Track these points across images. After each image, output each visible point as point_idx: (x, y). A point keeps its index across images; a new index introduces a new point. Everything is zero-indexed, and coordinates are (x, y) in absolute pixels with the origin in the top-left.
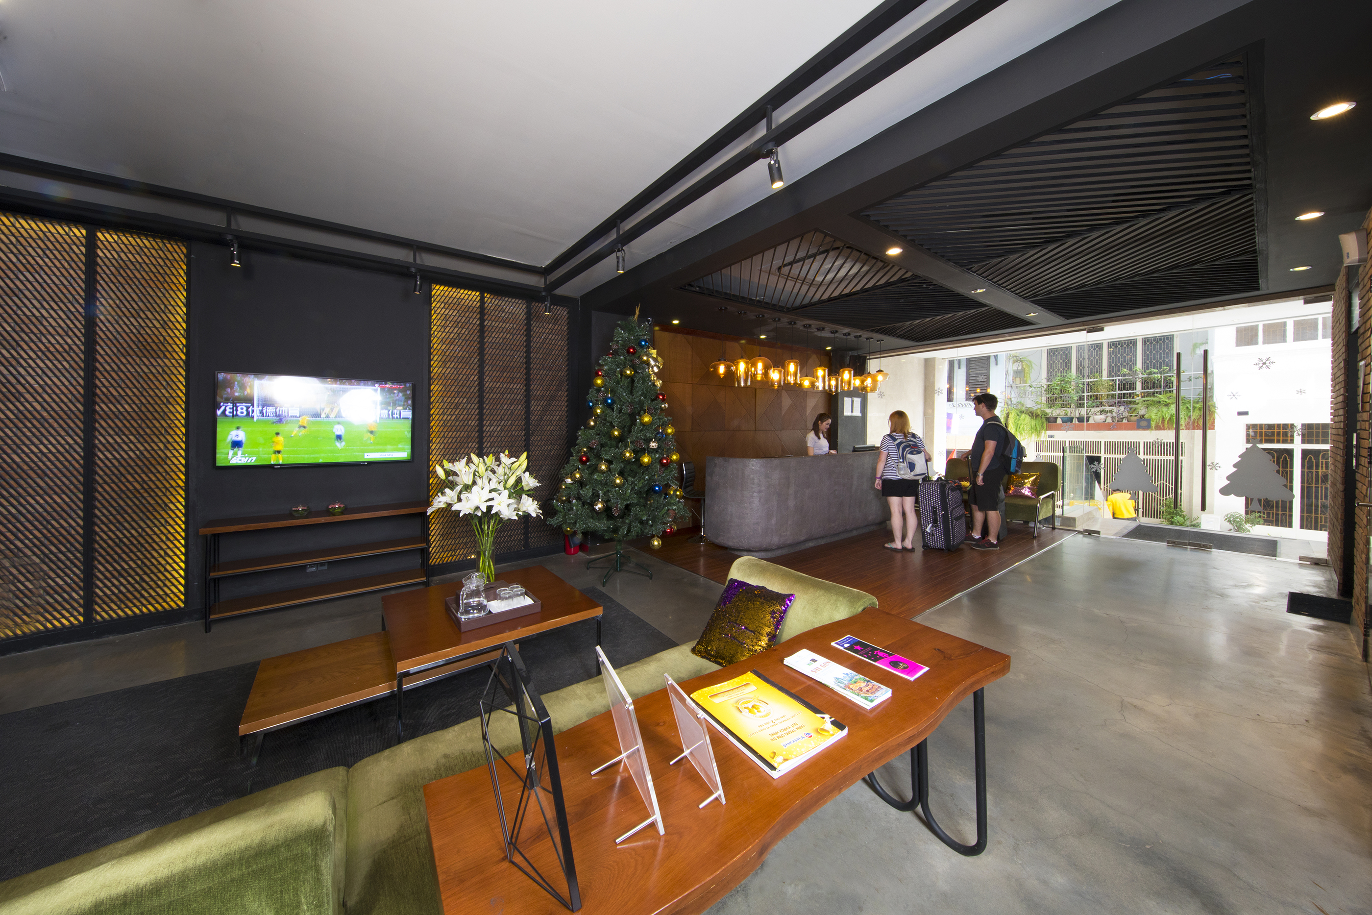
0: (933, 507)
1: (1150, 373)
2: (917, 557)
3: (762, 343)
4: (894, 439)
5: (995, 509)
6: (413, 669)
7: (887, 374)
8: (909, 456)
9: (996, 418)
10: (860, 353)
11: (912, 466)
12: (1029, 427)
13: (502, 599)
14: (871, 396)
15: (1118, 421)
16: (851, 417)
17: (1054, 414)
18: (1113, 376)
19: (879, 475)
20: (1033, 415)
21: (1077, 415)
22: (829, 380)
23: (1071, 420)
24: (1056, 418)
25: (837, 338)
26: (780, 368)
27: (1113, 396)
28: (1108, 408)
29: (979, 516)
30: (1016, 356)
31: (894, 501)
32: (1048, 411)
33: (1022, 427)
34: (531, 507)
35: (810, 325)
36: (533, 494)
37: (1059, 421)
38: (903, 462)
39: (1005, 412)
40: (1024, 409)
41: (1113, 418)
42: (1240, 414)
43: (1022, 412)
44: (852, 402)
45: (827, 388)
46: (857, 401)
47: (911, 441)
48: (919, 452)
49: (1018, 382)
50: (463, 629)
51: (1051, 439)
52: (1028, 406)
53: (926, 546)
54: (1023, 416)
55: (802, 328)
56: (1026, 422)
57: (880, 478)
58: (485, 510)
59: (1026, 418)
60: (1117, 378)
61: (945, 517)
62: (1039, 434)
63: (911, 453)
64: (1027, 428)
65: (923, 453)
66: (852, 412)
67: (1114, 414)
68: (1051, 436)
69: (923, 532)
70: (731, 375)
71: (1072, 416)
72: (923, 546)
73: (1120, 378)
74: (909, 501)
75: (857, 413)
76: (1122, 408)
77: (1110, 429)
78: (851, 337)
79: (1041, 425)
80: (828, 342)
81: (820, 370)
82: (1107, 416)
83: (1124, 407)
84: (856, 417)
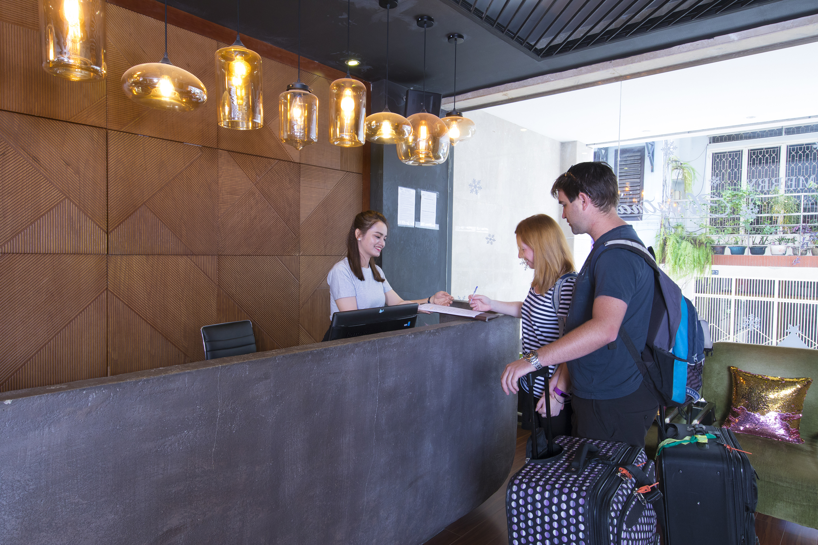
12: (691, 259)
15: (802, 254)
17: (722, 242)
18: (799, 192)
20: (696, 243)
21: (751, 245)
23: (742, 250)
24: (724, 248)
28: (789, 236)
30: (676, 161)
32: (715, 238)
33: (682, 258)
37: (727, 252)
40: (684, 234)
41: (794, 249)
43: (683, 238)
46: (430, 198)
49: (677, 197)
51: (714, 276)
52: (690, 230)
54: (684, 243)
56: (687, 252)
59: (687, 247)
60: (802, 194)
62: (702, 269)
64: (689, 260)
66: (418, 218)
67: (797, 244)
68: (715, 272)
71: (744, 245)
73: (806, 194)
76: (807, 236)
77: (792, 265)
79: (705, 256)
81: (232, 60)
82: (788, 247)
83: (809, 235)
84: (426, 232)
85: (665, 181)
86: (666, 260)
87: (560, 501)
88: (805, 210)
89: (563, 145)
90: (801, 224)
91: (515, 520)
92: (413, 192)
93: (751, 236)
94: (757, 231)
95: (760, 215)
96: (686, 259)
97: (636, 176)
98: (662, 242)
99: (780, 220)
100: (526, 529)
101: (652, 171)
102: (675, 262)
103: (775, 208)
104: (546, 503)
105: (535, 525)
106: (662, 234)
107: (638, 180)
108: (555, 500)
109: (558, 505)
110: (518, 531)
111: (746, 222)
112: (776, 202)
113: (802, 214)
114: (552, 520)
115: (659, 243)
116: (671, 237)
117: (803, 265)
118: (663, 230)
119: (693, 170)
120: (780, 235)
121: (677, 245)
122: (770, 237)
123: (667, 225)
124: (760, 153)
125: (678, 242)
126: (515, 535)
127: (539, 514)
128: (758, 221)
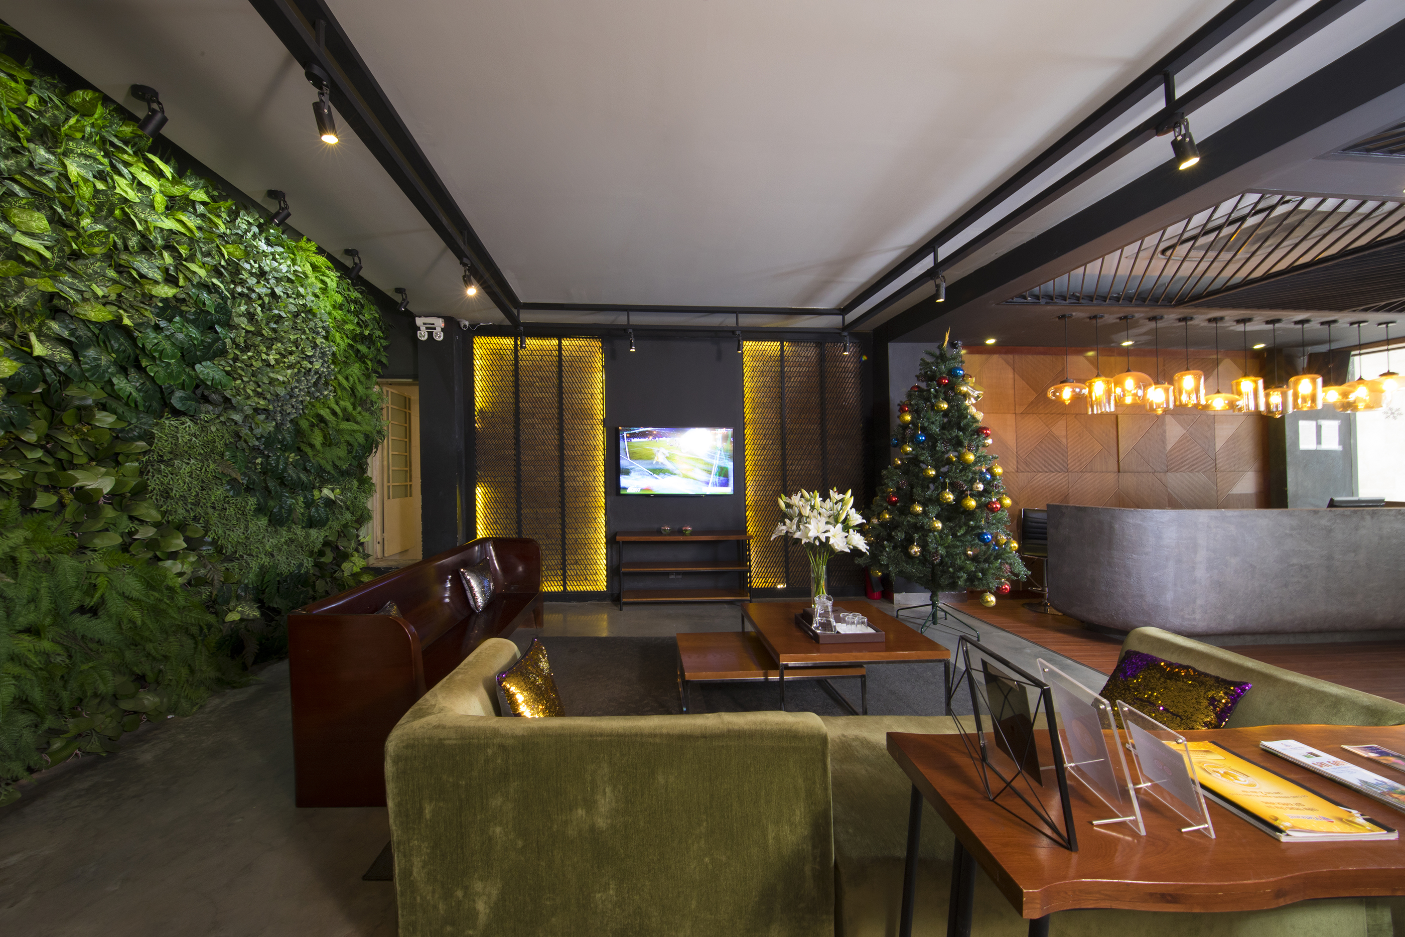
3: (1127, 352)
6: (791, 664)
13: (847, 623)
14: (1362, 418)
16: (1316, 452)
22: (1267, 396)
25: (1279, 329)
26: (1166, 385)
34: (859, 542)
35: (1222, 319)
36: (860, 529)
44: (1319, 428)
45: (1262, 408)
46: (1332, 425)
50: (821, 642)
55: (1206, 324)
58: (824, 540)
66: (1318, 443)
70: (1079, 400)
75: (1332, 444)
78: (1314, 325)
80: (1258, 336)
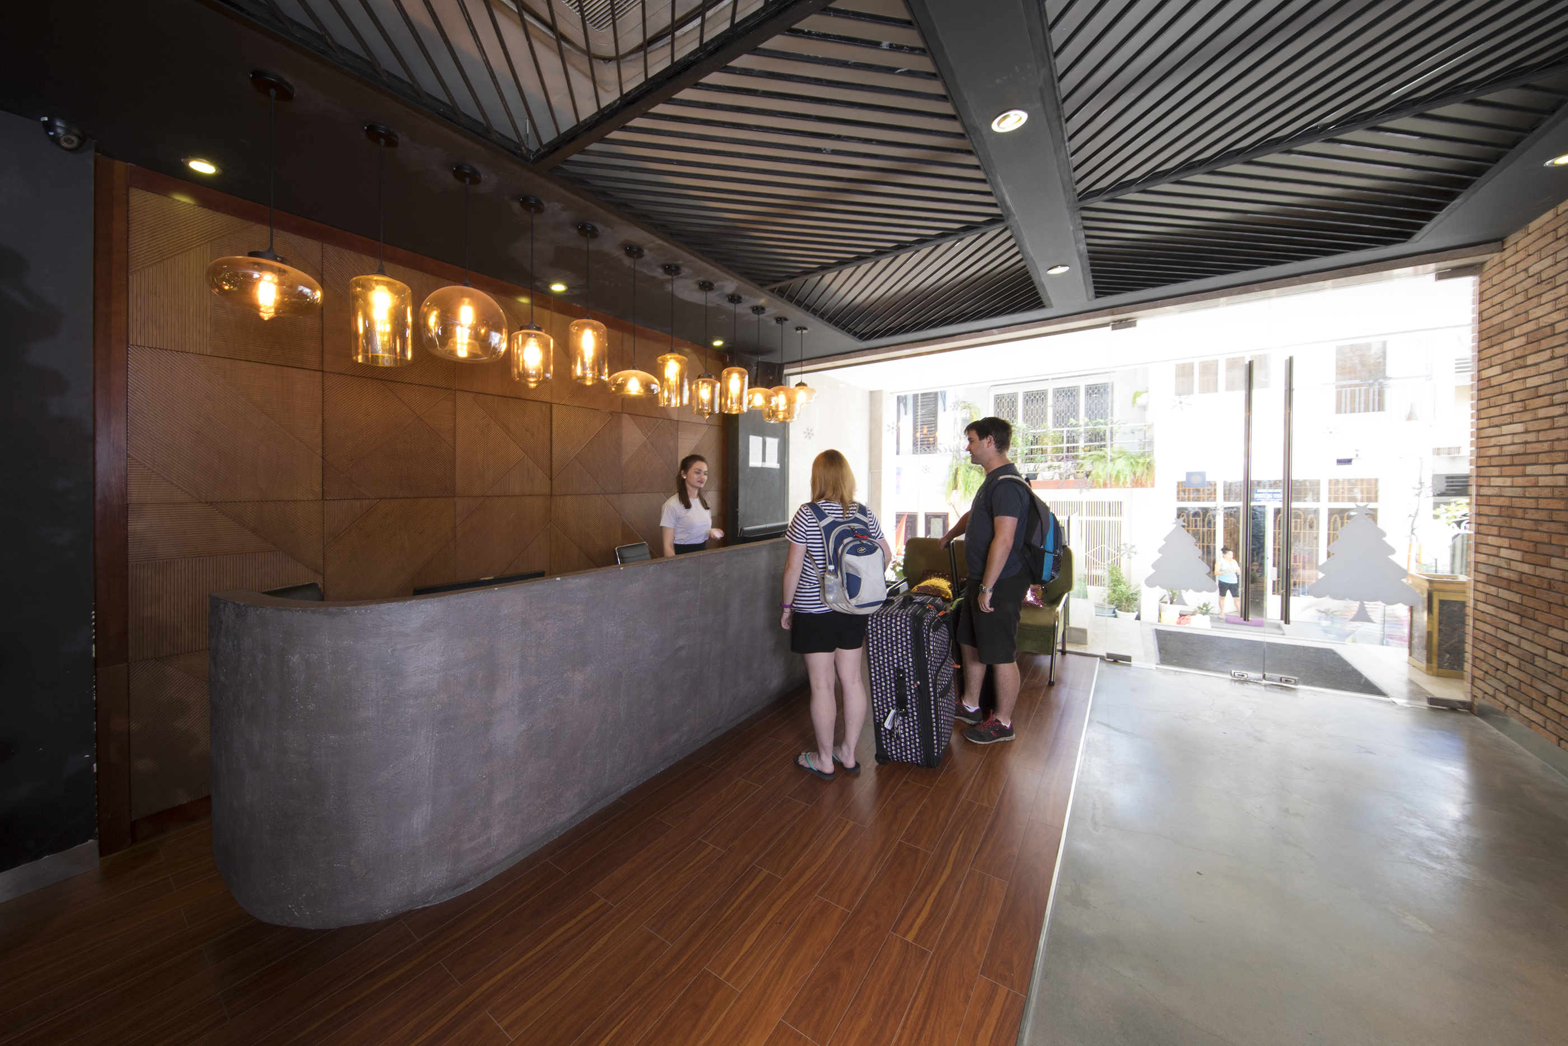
0: (898, 671)
1: (1096, 424)
2: (866, 784)
4: (821, 515)
5: (1009, 660)
7: (813, 391)
8: (849, 558)
9: (1009, 468)
10: (774, 359)
11: (853, 584)
15: (1066, 478)
16: (761, 468)
18: (1059, 427)
19: (788, 601)
27: (1061, 450)
28: (1056, 464)
29: (976, 672)
30: (964, 402)
31: (820, 662)
38: (835, 572)
39: (954, 468)
41: (1060, 474)
42: (1340, 462)
46: (772, 443)
47: (856, 520)
48: (871, 550)
53: (881, 756)
57: (791, 606)
60: (1063, 429)
61: (922, 692)
63: (854, 551)
65: (879, 551)
66: (764, 460)
69: (878, 725)
72: (878, 757)
73: (1065, 429)
74: (851, 659)
75: (772, 462)
76: (1070, 463)
77: (1058, 488)
81: (668, 361)
82: (1055, 473)
83: (1071, 462)
84: (769, 470)
85: (956, 419)
86: (958, 487)
87: (898, 648)
88: (1068, 442)
89: (871, 393)
90: (1065, 454)
91: (872, 662)
92: (761, 439)
93: (1026, 464)
94: (1032, 460)
95: (1033, 447)
96: (975, 486)
97: (931, 415)
98: (954, 471)
99: (1049, 450)
100: (879, 666)
101: (945, 410)
102: (966, 488)
103: (1046, 440)
104: (890, 650)
105: (884, 663)
106: (954, 464)
107: (933, 419)
108: (895, 648)
109: (897, 650)
110: (874, 668)
111: (1022, 453)
112: (1045, 434)
113: (1065, 445)
114: (894, 659)
115: (952, 473)
116: (961, 467)
117: (1067, 487)
118: (955, 461)
119: (978, 409)
120: (1049, 463)
121: (967, 474)
122: (1042, 465)
123: (958, 457)
124: (1032, 394)
125: (967, 471)
126: (873, 670)
127: (886, 656)
128: (1032, 452)
